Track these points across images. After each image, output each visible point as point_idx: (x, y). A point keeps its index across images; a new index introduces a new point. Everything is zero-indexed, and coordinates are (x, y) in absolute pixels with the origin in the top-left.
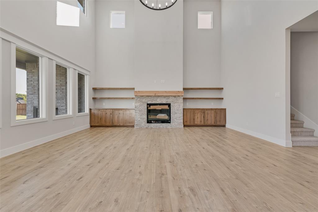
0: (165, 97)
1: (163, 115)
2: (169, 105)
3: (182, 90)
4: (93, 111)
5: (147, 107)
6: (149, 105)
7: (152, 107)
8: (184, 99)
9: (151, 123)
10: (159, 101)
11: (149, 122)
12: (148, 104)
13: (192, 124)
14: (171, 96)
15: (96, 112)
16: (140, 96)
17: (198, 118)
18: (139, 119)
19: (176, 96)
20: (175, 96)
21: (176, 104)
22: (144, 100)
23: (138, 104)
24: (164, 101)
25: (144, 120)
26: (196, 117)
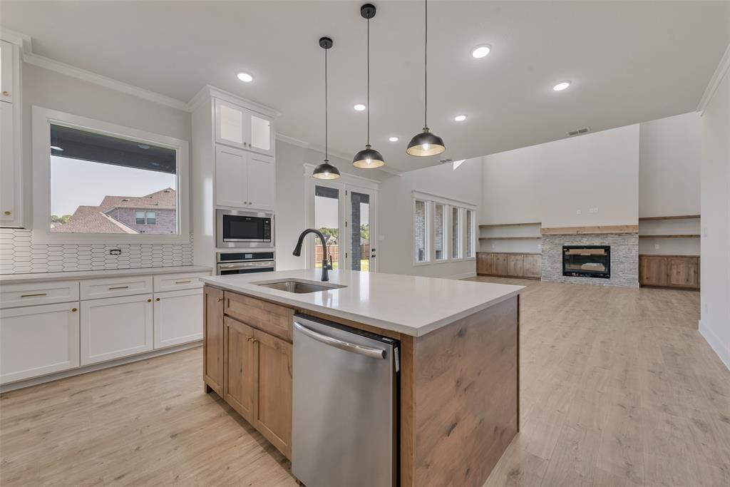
0: (597, 235)
1: (595, 265)
2: (607, 249)
3: (637, 223)
4: (480, 256)
5: (564, 252)
6: (567, 248)
7: (572, 252)
8: (640, 237)
9: (572, 276)
10: (585, 242)
11: (566, 273)
12: (564, 247)
13: (663, 282)
14: (612, 234)
15: (484, 256)
16: (549, 235)
17: (678, 273)
18: (549, 269)
19: (622, 233)
20: (620, 235)
21: (621, 247)
22: (557, 241)
23: (547, 247)
24: (597, 242)
25: (558, 271)
26: (674, 272)
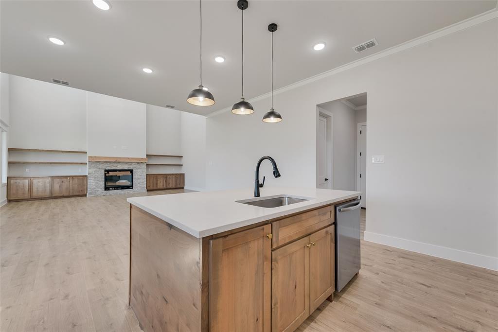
0: (127, 163)
1: (124, 181)
2: (132, 171)
3: (145, 157)
5: (105, 174)
6: (108, 171)
7: (111, 174)
8: (147, 165)
9: (109, 190)
10: (119, 167)
11: (106, 188)
12: (105, 171)
13: (155, 188)
14: (134, 162)
16: (95, 161)
17: (160, 182)
18: (95, 187)
19: (139, 162)
20: (138, 163)
21: (139, 170)
22: (101, 166)
23: (93, 170)
24: (126, 167)
25: (101, 187)
26: (159, 182)
